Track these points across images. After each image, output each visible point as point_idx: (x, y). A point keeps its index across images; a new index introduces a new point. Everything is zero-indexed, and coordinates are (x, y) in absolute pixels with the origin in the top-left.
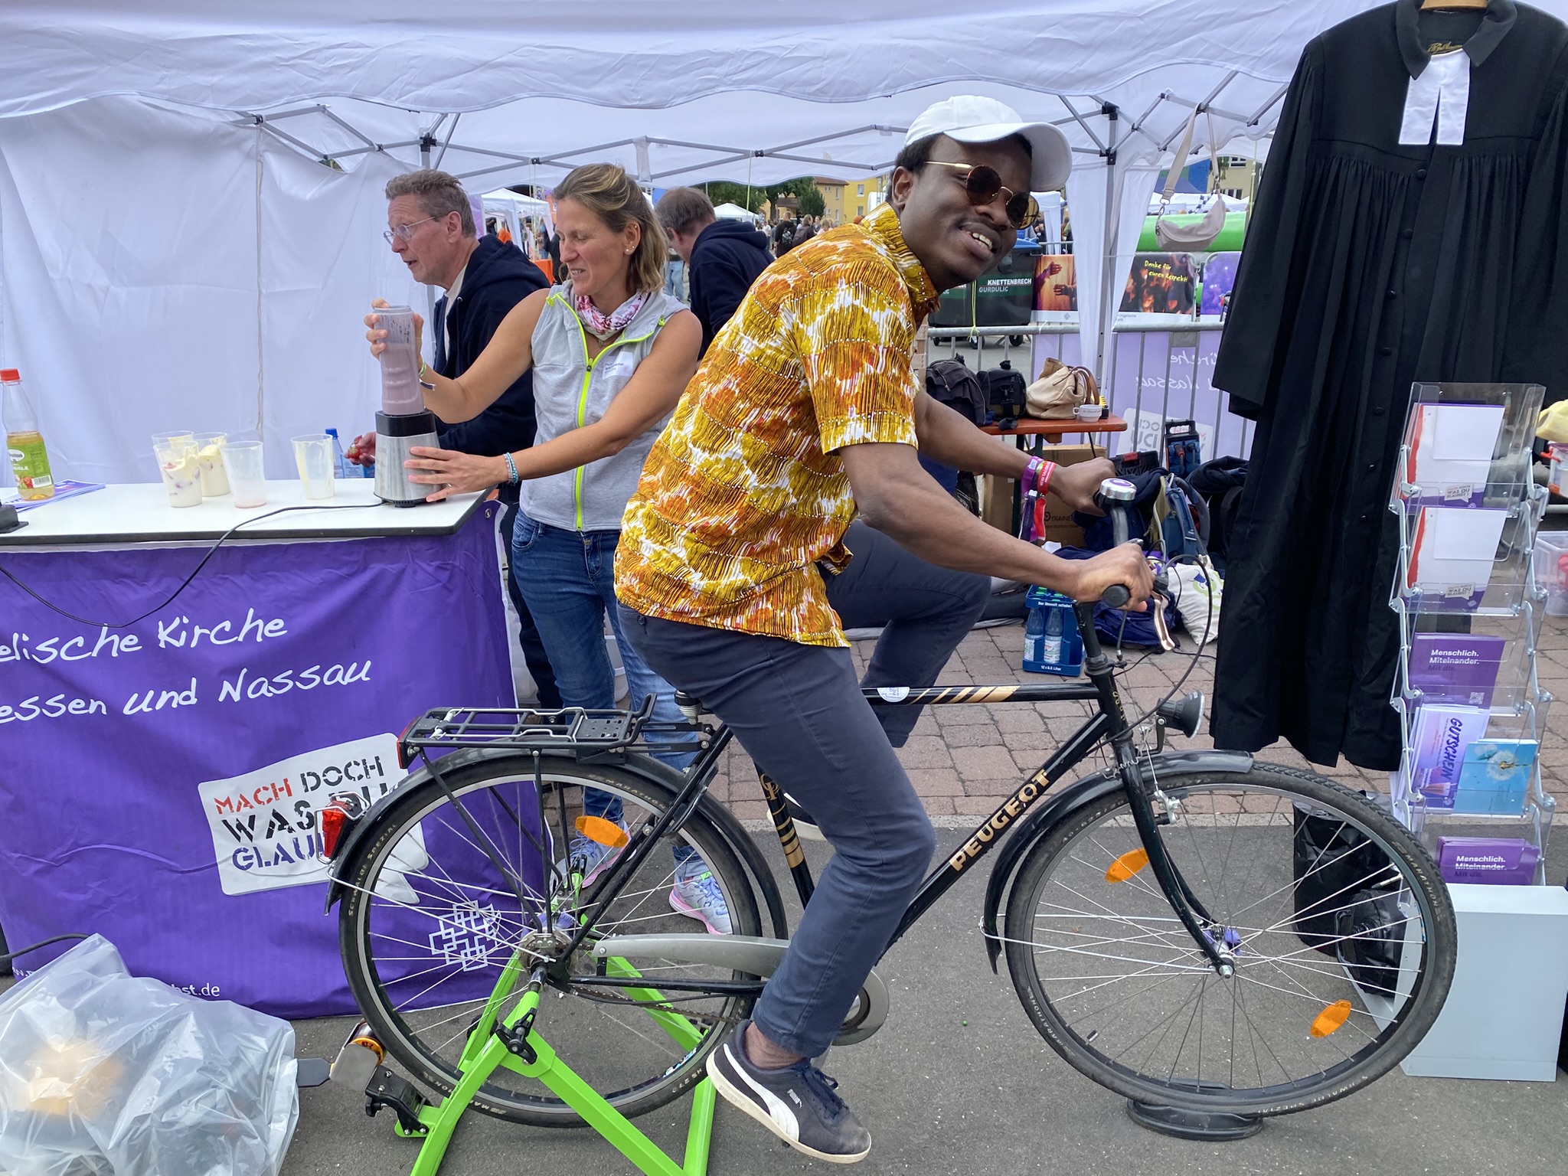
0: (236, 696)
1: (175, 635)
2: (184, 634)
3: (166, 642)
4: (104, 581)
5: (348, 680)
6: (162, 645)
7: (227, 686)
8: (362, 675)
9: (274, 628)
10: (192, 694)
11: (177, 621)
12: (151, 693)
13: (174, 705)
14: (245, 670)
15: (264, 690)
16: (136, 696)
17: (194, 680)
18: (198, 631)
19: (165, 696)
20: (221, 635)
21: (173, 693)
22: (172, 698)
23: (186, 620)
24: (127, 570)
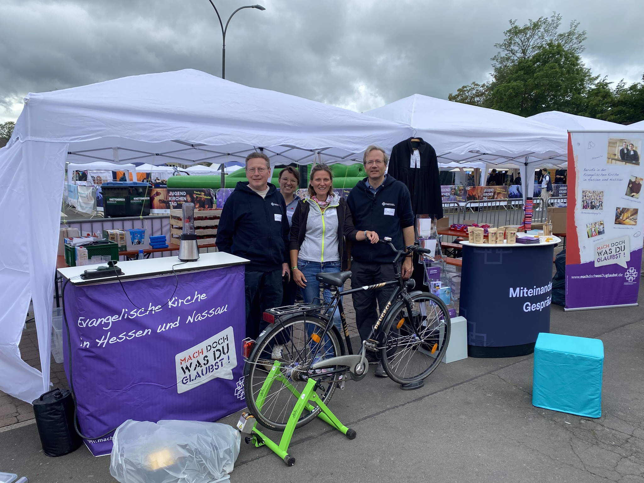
0: (192, 321)
1: (174, 303)
2: (176, 302)
3: (171, 306)
4: (150, 289)
5: (221, 312)
6: (170, 307)
7: (189, 317)
8: (225, 310)
9: (203, 297)
10: (177, 323)
11: (174, 299)
12: (165, 324)
13: (171, 328)
14: (195, 311)
15: (199, 319)
16: (160, 326)
17: (179, 317)
18: (180, 301)
19: (169, 325)
20: (187, 301)
21: (171, 324)
22: (171, 325)
23: (176, 298)
24: (158, 284)
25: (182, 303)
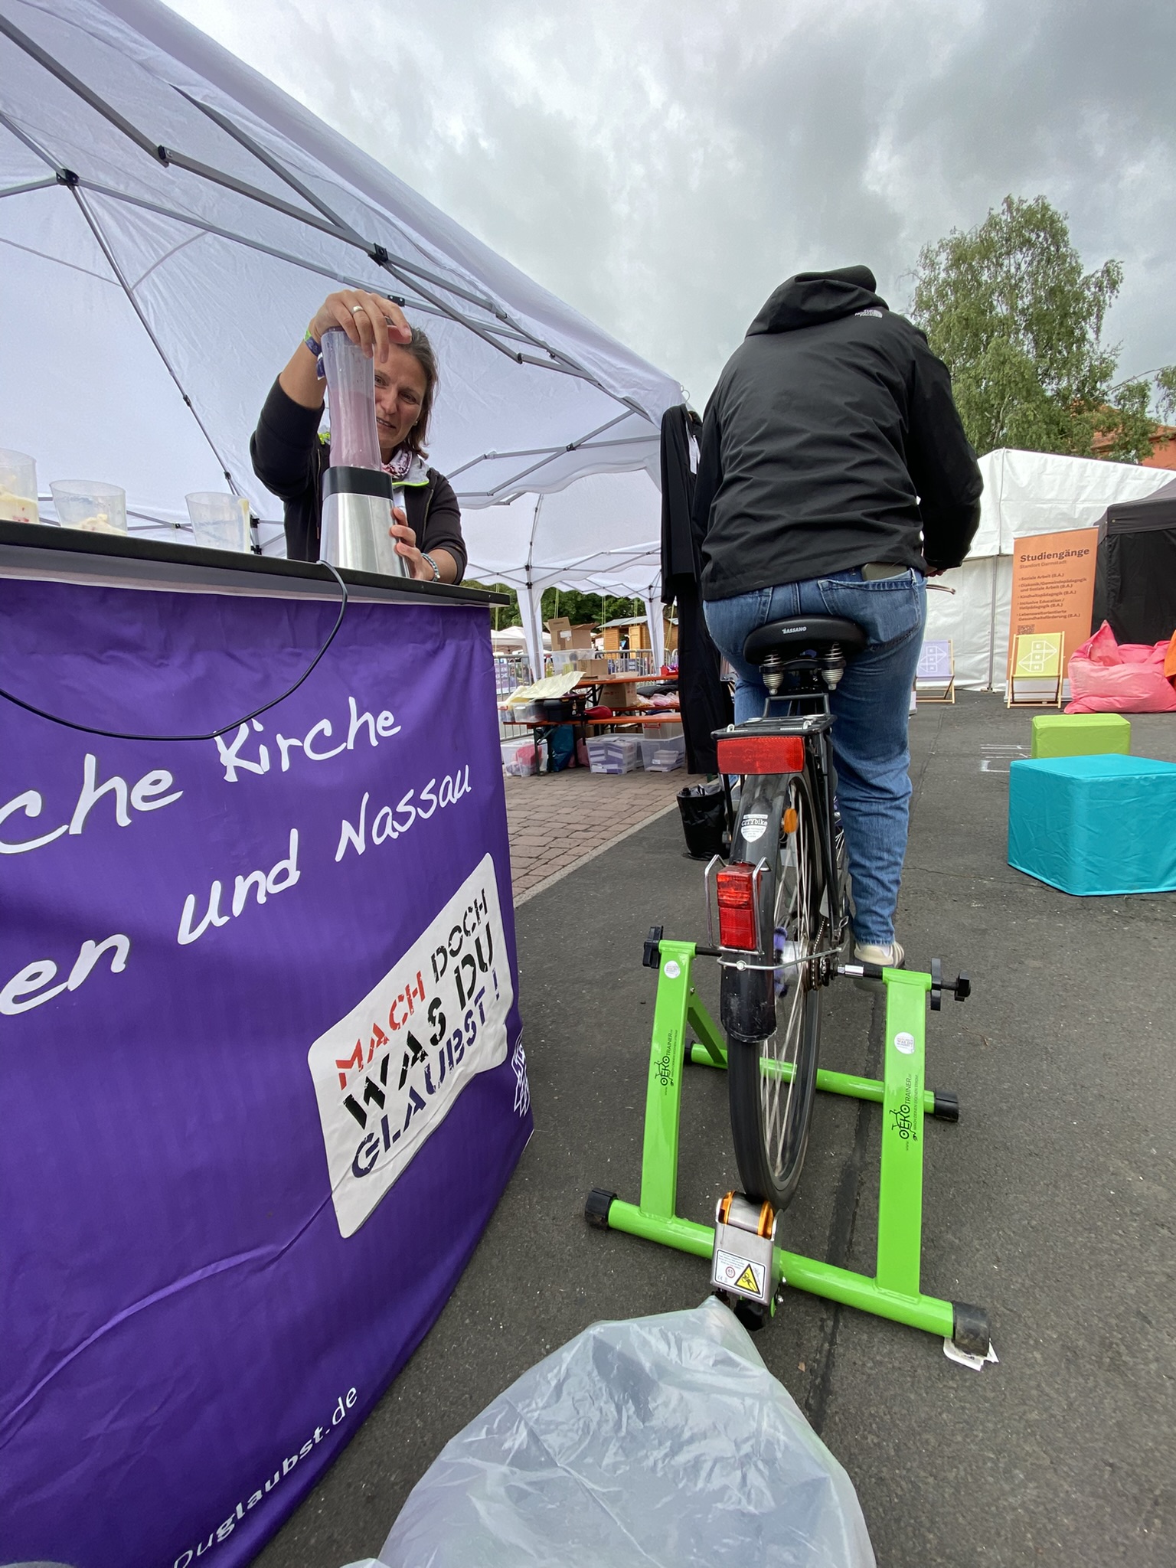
0: (360, 847)
1: (248, 752)
2: (263, 751)
3: (238, 769)
5: (458, 795)
6: (231, 777)
7: (346, 827)
8: (467, 788)
9: (383, 725)
10: (291, 864)
11: (244, 731)
12: (217, 888)
15: (388, 831)
16: (191, 901)
17: (294, 834)
18: (283, 743)
19: (242, 886)
20: (320, 743)
21: (257, 875)
22: (255, 886)
23: (258, 727)
25: (296, 752)
